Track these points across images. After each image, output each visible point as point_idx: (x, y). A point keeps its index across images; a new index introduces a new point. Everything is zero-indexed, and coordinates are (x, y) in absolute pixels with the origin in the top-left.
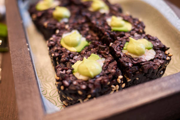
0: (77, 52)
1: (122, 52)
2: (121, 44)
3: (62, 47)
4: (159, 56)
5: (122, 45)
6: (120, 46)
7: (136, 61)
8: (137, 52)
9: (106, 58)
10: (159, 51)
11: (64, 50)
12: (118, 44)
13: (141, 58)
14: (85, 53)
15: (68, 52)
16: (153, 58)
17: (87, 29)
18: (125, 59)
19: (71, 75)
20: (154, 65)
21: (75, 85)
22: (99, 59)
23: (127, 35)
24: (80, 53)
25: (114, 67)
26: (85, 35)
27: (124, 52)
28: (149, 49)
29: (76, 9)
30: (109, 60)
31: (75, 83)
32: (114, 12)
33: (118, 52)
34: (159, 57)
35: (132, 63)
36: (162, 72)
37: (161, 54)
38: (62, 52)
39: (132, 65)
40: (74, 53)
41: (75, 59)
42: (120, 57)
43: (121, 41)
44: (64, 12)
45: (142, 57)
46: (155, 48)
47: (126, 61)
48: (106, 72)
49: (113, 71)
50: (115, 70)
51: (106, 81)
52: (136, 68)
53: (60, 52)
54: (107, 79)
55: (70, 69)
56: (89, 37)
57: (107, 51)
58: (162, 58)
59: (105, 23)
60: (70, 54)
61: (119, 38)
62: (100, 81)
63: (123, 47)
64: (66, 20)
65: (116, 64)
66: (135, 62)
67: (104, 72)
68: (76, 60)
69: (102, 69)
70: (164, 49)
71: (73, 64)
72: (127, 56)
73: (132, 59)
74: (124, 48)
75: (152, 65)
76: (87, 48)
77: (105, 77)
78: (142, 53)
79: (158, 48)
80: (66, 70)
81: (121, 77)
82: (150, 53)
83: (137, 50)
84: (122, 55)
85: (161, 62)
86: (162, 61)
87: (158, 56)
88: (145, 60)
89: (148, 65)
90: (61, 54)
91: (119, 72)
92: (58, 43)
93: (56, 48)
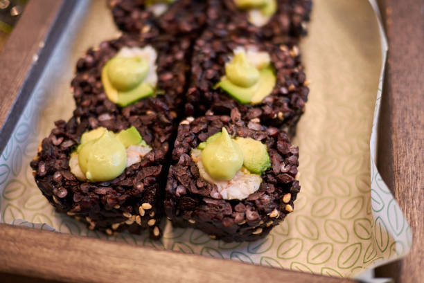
1: (189, 153)
2: (205, 131)
3: (99, 79)
4: (260, 199)
5: (202, 136)
6: (197, 134)
7: (198, 188)
10: (271, 189)
11: (98, 89)
12: (196, 129)
13: (214, 186)
14: (128, 116)
15: (102, 96)
16: (241, 197)
17: (180, 56)
18: (181, 173)
19: (63, 155)
20: (230, 216)
21: (54, 183)
22: (137, 144)
23: (235, 114)
24: (118, 110)
25: (147, 180)
26: (162, 69)
27: (195, 154)
28: (252, 172)
30: (152, 157)
31: (57, 176)
34: (258, 202)
35: (187, 190)
37: (266, 198)
38: (90, 93)
39: (185, 192)
41: (100, 122)
42: (176, 162)
43: (210, 123)
45: (218, 184)
46: (267, 175)
47: (179, 179)
48: (127, 183)
49: (140, 186)
50: (145, 187)
51: (110, 201)
52: (193, 201)
53: (87, 89)
54: (112, 199)
55: (74, 141)
56: (168, 76)
57: (165, 134)
58: (262, 207)
60: (100, 103)
61: (211, 114)
62: (101, 195)
63: (199, 141)
65: (157, 173)
66: (194, 190)
67: (125, 179)
68: (100, 124)
69: (126, 170)
71: (90, 129)
72: (189, 167)
73: (196, 177)
74: (202, 145)
75: (221, 215)
76: (140, 105)
79: (274, 180)
80: (65, 139)
81: (147, 206)
82: (246, 182)
84: (182, 160)
85: (251, 215)
86: (253, 215)
87: (256, 198)
88: (220, 195)
92: (100, 65)
93: (85, 77)
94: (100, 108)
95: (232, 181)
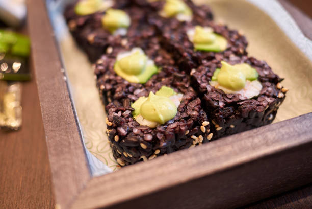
0: (139, 84)
1: (209, 84)
2: (209, 71)
3: (116, 75)
4: (267, 91)
5: (209, 74)
6: (206, 75)
7: (230, 99)
8: (233, 84)
9: (184, 93)
10: (268, 84)
11: (120, 80)
12: (203, 72)
13: (238, 94)
14: (153, 85)
15: (126, 83)
16: (257, 94)
17: (157, 47)
18: (214, 95)
19: (130, 119)
20: (258, 105)
21: (136, 135)
22: (173, 95)
23: (219, 57)
24: (144, 85)
25: (196, 108)
26: (153, 56)
27: (213, 84)
28: (252, 80)
29: (139, 14)
30: (188, 97)
31: (136, 131)
32: (199, 20)
33: (204, 85)
34: (267, 93)
35: (224, 102)
36: (271, 117)
37: (270, 89)
38: (116, 83)
39: (225, 105)
40: (135, 85)
41: (136, 95)
42: (206, 92)
43: (209, 67)
44: (119, 19)
45: (240, 92)
46: (261, 79)
47: (215, 99)
48: (184, 115)
49: (195, 113)
50: (198, 112)
51: (183, 128)
52: (231, 109)
54: (184, 126)
55: (129, 110)
56: (159, 59)
57: (186, 83)
58: (271, 94)
59: (185, 38)
60: (129, 86)
61: (206, 62)
62: (174, 128)
63: (211, 77)
64: (123, 32)
65: (199, 103)
66: (229, 101)
67: (181, 115)
68: (138, 96)
69: (178, 110)
70: (275, 80)
71: (133, 101)
72: (216, 91)
73: (224, 95)
74: (213, 78)
75: (255, 106)
76: (155, 77)
77: (182, 123)
78: (241, 87)
79: (266, 79)
80: (123, 111)
81: (206, 123)
82: (252, 86)
83: (233, 81)
84: (209, 89)
85: (269, 100)
86: (271, 99)
87: (264, 92)
88: (245, 97)
89: (248, 106)
90: (115, 87)
91: (203, 115)
92: (111, 68)
93: (106, 77)
94: (130, 89)
95: (246, 88)
